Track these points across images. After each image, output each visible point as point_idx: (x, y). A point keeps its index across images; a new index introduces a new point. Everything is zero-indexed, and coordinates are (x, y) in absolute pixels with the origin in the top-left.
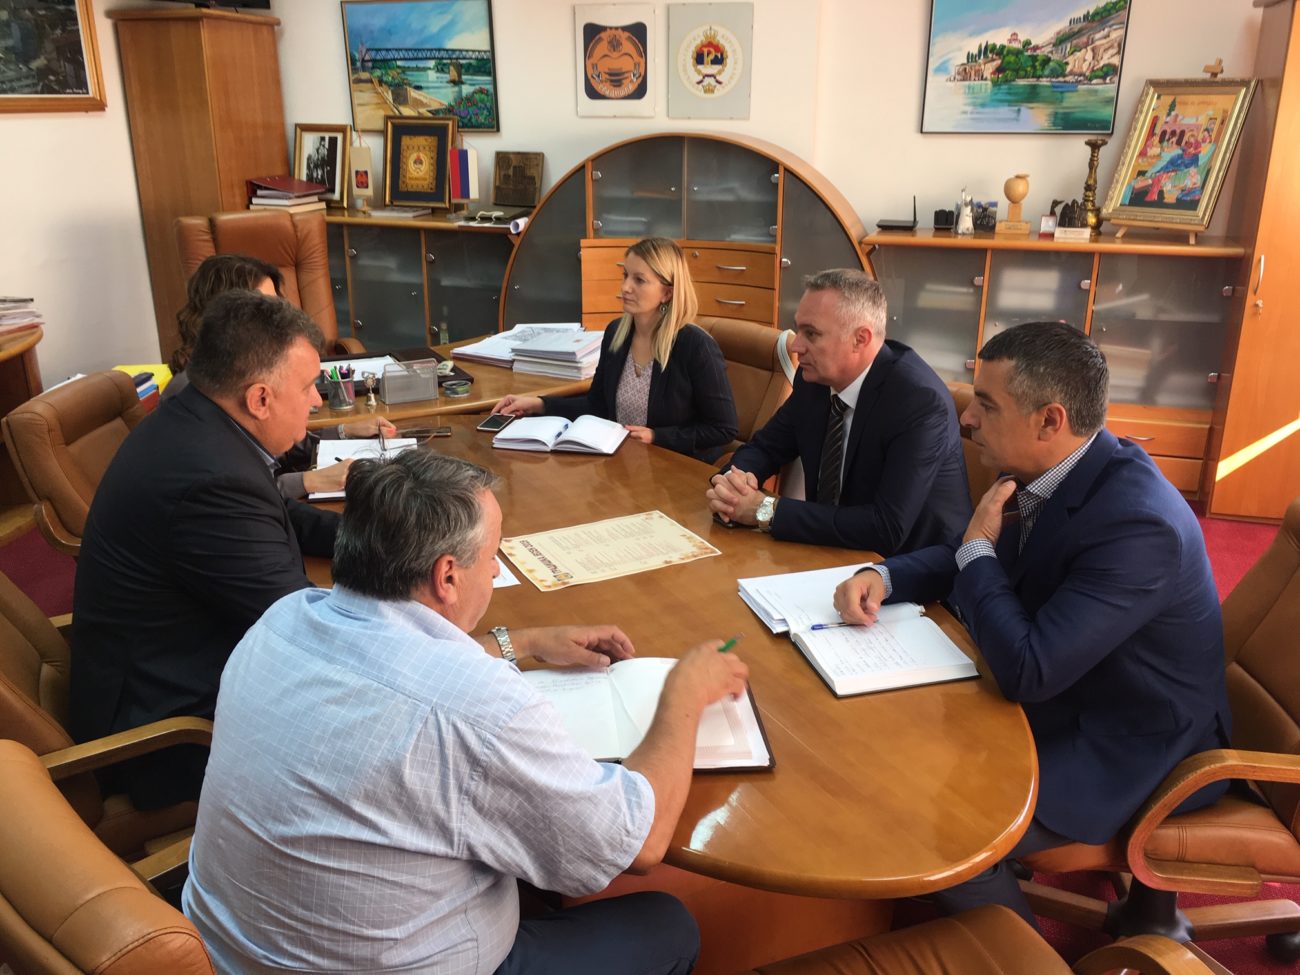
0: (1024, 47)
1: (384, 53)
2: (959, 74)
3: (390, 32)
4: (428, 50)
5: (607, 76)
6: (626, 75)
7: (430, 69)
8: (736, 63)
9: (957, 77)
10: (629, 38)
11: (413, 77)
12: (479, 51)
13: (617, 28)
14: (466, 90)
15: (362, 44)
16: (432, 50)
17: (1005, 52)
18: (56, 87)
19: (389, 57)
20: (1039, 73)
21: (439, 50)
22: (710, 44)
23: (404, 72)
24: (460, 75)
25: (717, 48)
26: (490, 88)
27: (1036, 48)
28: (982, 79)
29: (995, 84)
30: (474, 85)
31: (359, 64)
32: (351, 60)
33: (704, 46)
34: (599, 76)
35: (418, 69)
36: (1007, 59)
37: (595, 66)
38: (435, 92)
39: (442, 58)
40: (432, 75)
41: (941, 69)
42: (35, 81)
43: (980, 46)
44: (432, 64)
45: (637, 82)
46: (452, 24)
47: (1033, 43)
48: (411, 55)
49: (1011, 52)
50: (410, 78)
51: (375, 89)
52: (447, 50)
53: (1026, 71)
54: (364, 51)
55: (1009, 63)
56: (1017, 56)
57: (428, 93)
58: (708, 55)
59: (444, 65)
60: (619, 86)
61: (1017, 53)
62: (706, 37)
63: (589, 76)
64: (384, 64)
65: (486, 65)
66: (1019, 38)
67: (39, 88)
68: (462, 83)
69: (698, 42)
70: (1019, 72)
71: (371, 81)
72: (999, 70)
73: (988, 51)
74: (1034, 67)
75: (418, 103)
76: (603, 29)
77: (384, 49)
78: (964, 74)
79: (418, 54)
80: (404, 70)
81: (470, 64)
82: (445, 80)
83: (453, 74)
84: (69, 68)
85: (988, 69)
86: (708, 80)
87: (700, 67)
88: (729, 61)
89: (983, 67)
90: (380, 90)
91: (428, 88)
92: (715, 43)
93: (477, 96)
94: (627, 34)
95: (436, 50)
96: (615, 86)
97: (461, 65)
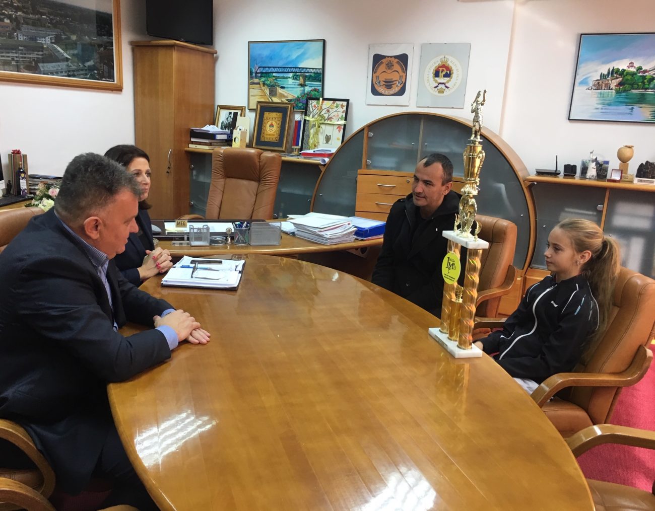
0: (637, 71)
1: (267, 69)
2: (594, 85)
3: (271, 59)
4: (290, 68)
5: (384, 83)
6: (394, 82)
7: (289, 78)
8: (458, 76)
9: (593, 87)
10: (398, 63)
11: (281, 82)
12: (316, 69)
13: (391, 57)
14: (307, 89)
15: (257, 64)
16: (292, 68)
17: (625, 73)
18: (97, 77)
19: (269, 71)
20: (647, 86)
21: (296, 68)
22: (443, 66)
23: (276, 79)
24: (305, 82)
25: (448, 68)
26: (320, 88)
27: (645, 71)
28: (609, 89)
29: (618, 92)
30: (311, 87)
31: (254, 75)
32: (250, 72)
33: (440, 67)
34: (379, 83)
35: (284, 78)
36: (626, 77)
37: (378, 77)
38: (291, 90)
39: (297, 72)
40: (290, 81)
41: (583, 82)
42: (87, 72)
43: (609, 69)
44: (291, 75)
45: (400, 86)
46: (303, 54)
47: (644, 68)
48: (280, 70)
49: (628, 73)
50: (279, 82)
51: (261, 88)
52: (300, 68)
53: (638, 85)
54: (257, 68)
55: (627, 80)
56: (633, 76)
57: (287, 91)
58: (442, 72)
59: (297, 76)
60: (390, 88)
61: (633, 74)
62: (442, 62)
63: (374, 83)
64: (266, 74)
65: (319, 76)
66: (634, 65)
67: (88, 76)
68: (306, 86)
69: (437, 65)
70: (633, 85)
71: (259, 84)
72: (620, 84)
73: (614, 73)
74: (643, 83)
75: (282, 96)
76: (384, 57)
77: (267, 67)
78: (598, 86)
79: (284, 70)
80: (277, 78)
81: (311, 76)
82: (297, 84)
83: (301, 81)
84: (106, 68)
85: (614, 83)
86: (440, 86)
87: (437, 78)
88: (454, 76)
89: (610, 82)
90: (263, 88)
91: (288, 88)
92: (447, 65)
93: (312, 93)
94: (397, 60)
95: (294, 68)
96: (387, 88)
97: (306, 76)
